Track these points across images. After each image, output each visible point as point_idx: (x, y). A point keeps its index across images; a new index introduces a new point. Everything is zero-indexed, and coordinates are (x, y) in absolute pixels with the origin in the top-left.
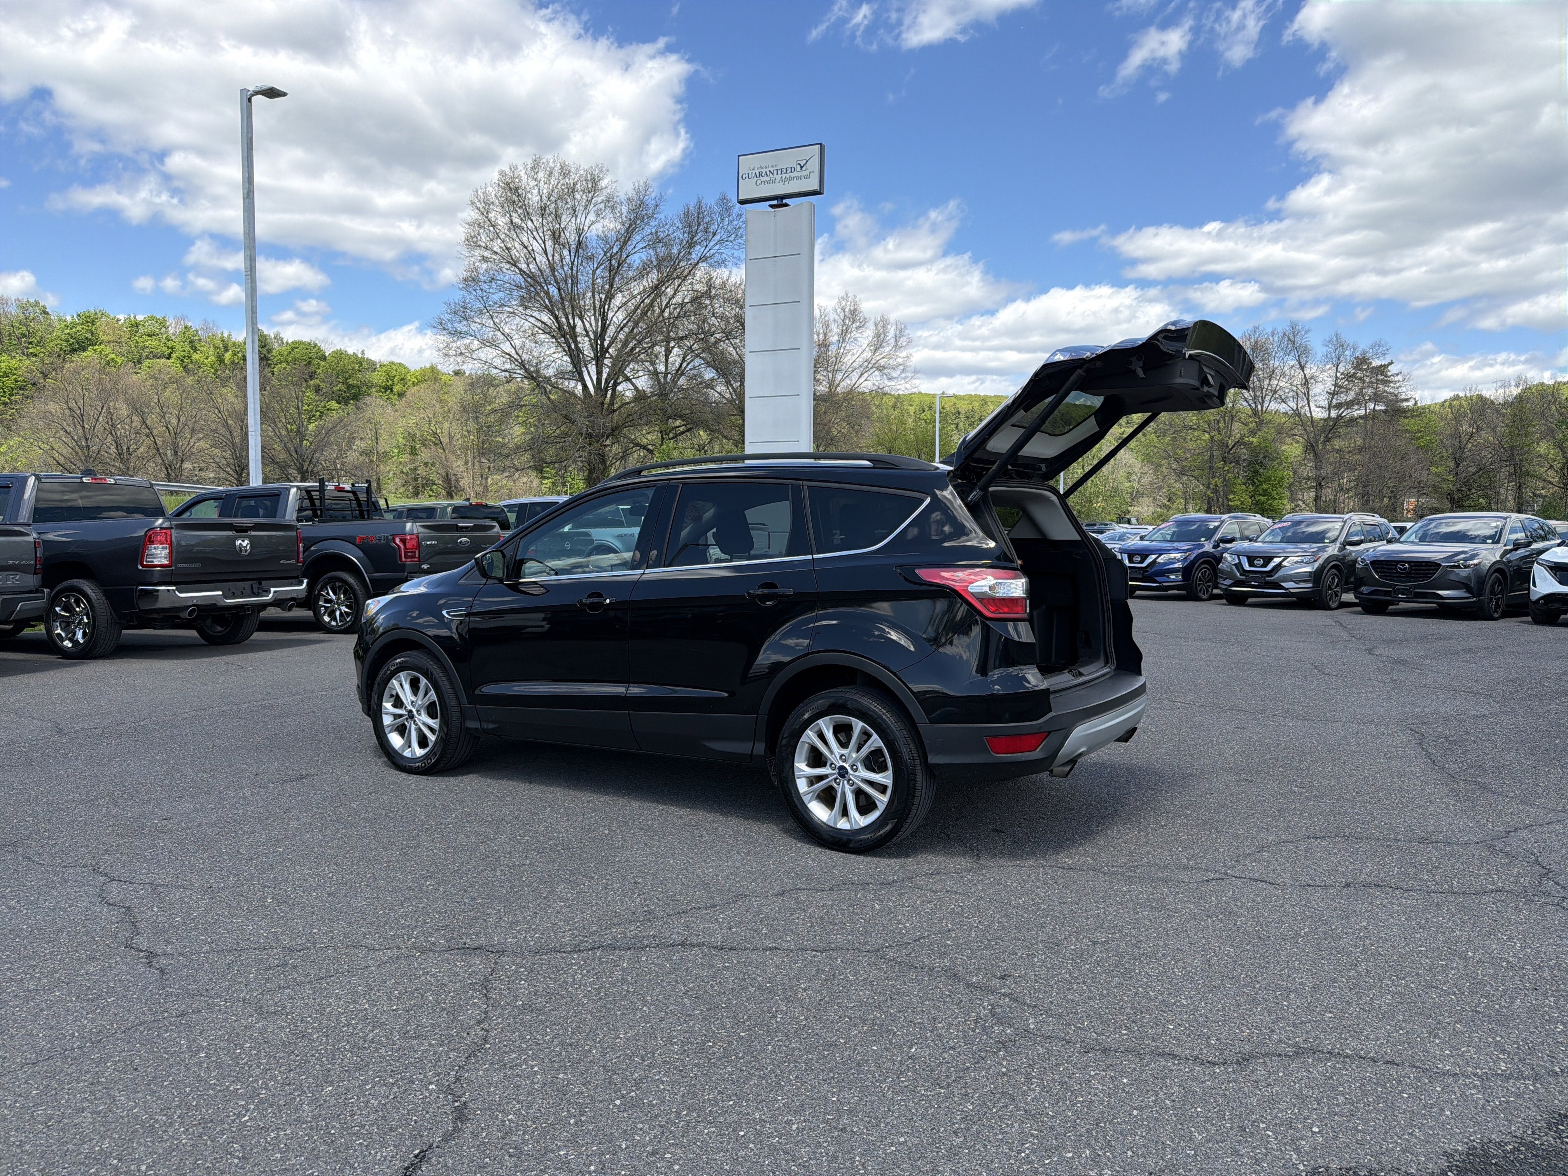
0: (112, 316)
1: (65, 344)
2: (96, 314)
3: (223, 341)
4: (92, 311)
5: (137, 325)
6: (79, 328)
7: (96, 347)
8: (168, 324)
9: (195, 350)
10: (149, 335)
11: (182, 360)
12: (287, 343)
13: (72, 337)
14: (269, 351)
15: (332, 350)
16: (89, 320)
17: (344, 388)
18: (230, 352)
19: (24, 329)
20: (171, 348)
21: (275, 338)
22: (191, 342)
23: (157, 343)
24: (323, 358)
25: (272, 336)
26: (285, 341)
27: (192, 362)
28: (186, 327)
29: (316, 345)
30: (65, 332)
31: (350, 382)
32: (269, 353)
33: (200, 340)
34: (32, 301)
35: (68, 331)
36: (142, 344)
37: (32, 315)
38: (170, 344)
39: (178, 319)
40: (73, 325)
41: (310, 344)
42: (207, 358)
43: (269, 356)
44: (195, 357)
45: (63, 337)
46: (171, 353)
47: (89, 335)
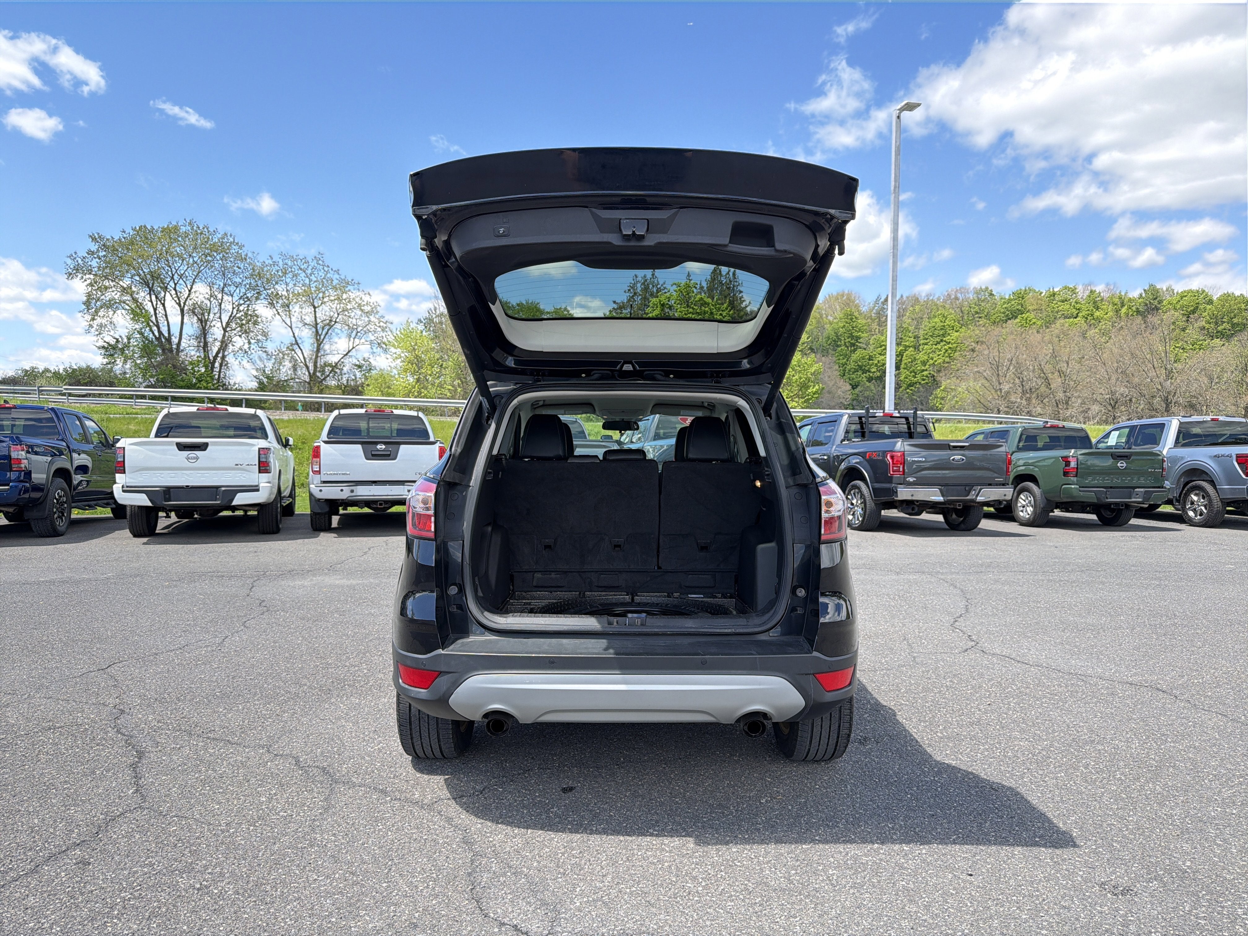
0: (1037, 290)
1: (1003, 315)
2: (1026, 290)
3: (1120, 298)
4: (1023, 288)
5: (1054, 295)
6: (1013, 303)
7: (1024, 315)
8: (1077, 291)
9: (1097, 308)
10: (1063, 302)
11: (1087, 318)
12: (1177, 293)
13: (1008, 310)
14: (1160, 302)
15: (1220, 294)
16: (1020, 296)
17: (1228, 326)
18: (1126, 307)
19: (977, 308)
20: (1079, 309)
21: (1167, 290)
22: (1095, 302)
23: (1068, 306)
24: (1210, 302)
25: (1165, 289)
26: (1175, 292)
27: (1094, 319)
28: (1091, 291)
29: (1203, 291)
30: (1004, 306)
31: (1235, 320)
32: (1159, 303)
33: (1102, 300)
34: (983, 287)
35: (1005, 306)
36: (1056, 309)
37: (983, 298)
38: (1078, 306)
39: (1086, 286)
40: (1010, 300)
41: (1198, 291)
42: (1107, 314)
43: (1159, 306)
44: (1097, 314)
45: (1002, 310)
46: (1077, 314)
47: (1020, 307)
